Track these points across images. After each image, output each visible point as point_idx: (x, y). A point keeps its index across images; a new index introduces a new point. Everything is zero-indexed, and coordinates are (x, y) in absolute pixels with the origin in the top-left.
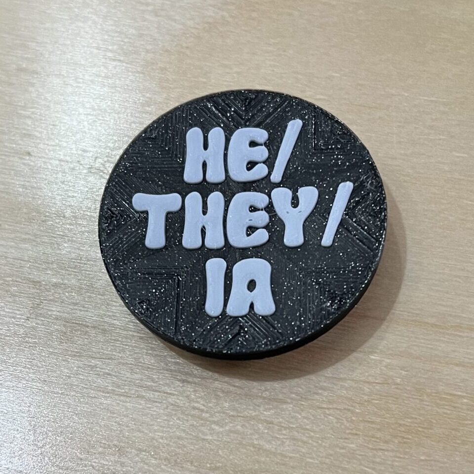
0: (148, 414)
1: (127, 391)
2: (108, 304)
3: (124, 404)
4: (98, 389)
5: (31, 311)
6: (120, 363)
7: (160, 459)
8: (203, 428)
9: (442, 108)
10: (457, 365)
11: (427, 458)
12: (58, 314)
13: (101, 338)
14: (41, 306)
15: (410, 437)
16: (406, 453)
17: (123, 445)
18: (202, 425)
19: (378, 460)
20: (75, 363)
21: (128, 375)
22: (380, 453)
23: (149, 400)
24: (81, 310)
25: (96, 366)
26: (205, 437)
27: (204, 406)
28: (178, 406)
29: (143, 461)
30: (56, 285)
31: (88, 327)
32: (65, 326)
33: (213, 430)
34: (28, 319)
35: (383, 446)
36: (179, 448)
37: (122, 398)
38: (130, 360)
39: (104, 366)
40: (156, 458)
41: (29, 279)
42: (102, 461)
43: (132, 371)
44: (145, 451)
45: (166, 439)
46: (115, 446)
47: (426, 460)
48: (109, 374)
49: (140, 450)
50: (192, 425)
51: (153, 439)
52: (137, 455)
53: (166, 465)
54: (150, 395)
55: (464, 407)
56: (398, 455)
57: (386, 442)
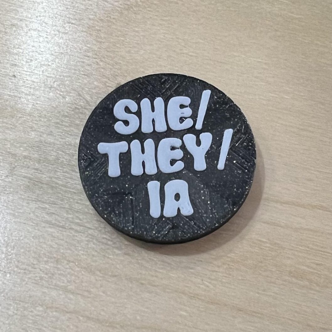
0: (76, 240)
1: (64, 224)
2: (56, 171)
3: (62, 232)
4: (47, 222)
5: (9, 172)
6: (61, 207)
7: (81, 268)
8: (108, 251)
9: (264, 66)
10: (264, 223)
11: (243, 278)
12: (25, 174)
13: (50, 191)
14: (15, 169)
15: (233, 265)
16: (230, 275)
17: (59, 257)
18: (108, 249)
19: (213, 277)
20: (33, 205)
21: (65, 215)
22: (215, 273)
23: (76, 231)
24: (39, 173)
25: (46, 208)
26: (110, 257)
27: (110, 237)
28: (94, 236)
29: (70, 268)
30: (25, 157)
31: (43, 184)
32: (29, 182)
33: (115, 252)
34: (7, 176)
35: (216, 269)
36: (93, 262)
37: (61, 229)
38: (67, 206)
39: (51, 209)
40: (79, 267)
41: (9, 153)
42: (46, 266)
43: (67, 213)
44: (73, 262)
45: (86, 255)
46: (55, 258)
47: (242, 280)
48: (54, 213)
49: (69, 261)
50: (102, 248)
51: (77, 255)
52: (67, 264)
53: (84, 272)
54: (78, 228)
55: (267, 249)
56: (225, 275)
57: (219, 267)
